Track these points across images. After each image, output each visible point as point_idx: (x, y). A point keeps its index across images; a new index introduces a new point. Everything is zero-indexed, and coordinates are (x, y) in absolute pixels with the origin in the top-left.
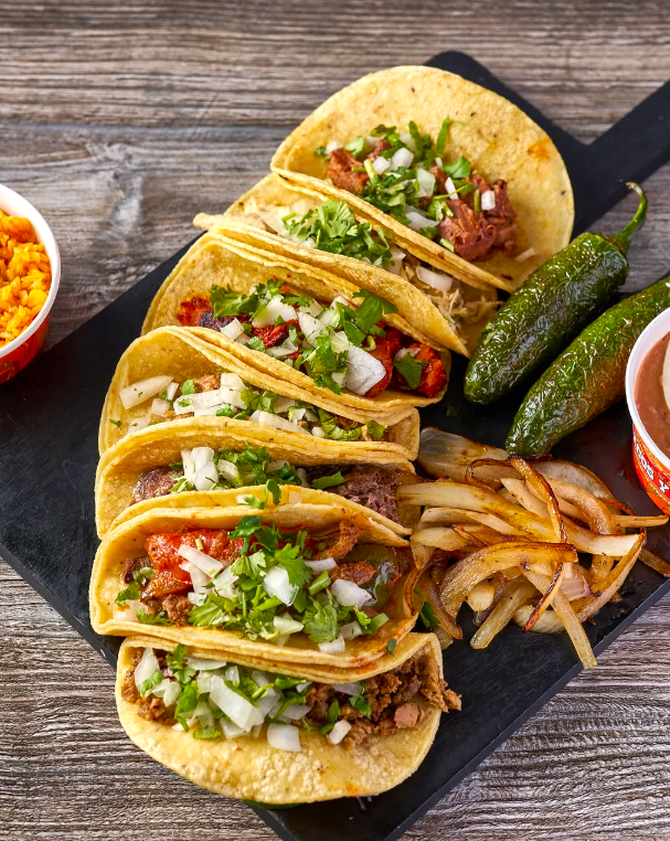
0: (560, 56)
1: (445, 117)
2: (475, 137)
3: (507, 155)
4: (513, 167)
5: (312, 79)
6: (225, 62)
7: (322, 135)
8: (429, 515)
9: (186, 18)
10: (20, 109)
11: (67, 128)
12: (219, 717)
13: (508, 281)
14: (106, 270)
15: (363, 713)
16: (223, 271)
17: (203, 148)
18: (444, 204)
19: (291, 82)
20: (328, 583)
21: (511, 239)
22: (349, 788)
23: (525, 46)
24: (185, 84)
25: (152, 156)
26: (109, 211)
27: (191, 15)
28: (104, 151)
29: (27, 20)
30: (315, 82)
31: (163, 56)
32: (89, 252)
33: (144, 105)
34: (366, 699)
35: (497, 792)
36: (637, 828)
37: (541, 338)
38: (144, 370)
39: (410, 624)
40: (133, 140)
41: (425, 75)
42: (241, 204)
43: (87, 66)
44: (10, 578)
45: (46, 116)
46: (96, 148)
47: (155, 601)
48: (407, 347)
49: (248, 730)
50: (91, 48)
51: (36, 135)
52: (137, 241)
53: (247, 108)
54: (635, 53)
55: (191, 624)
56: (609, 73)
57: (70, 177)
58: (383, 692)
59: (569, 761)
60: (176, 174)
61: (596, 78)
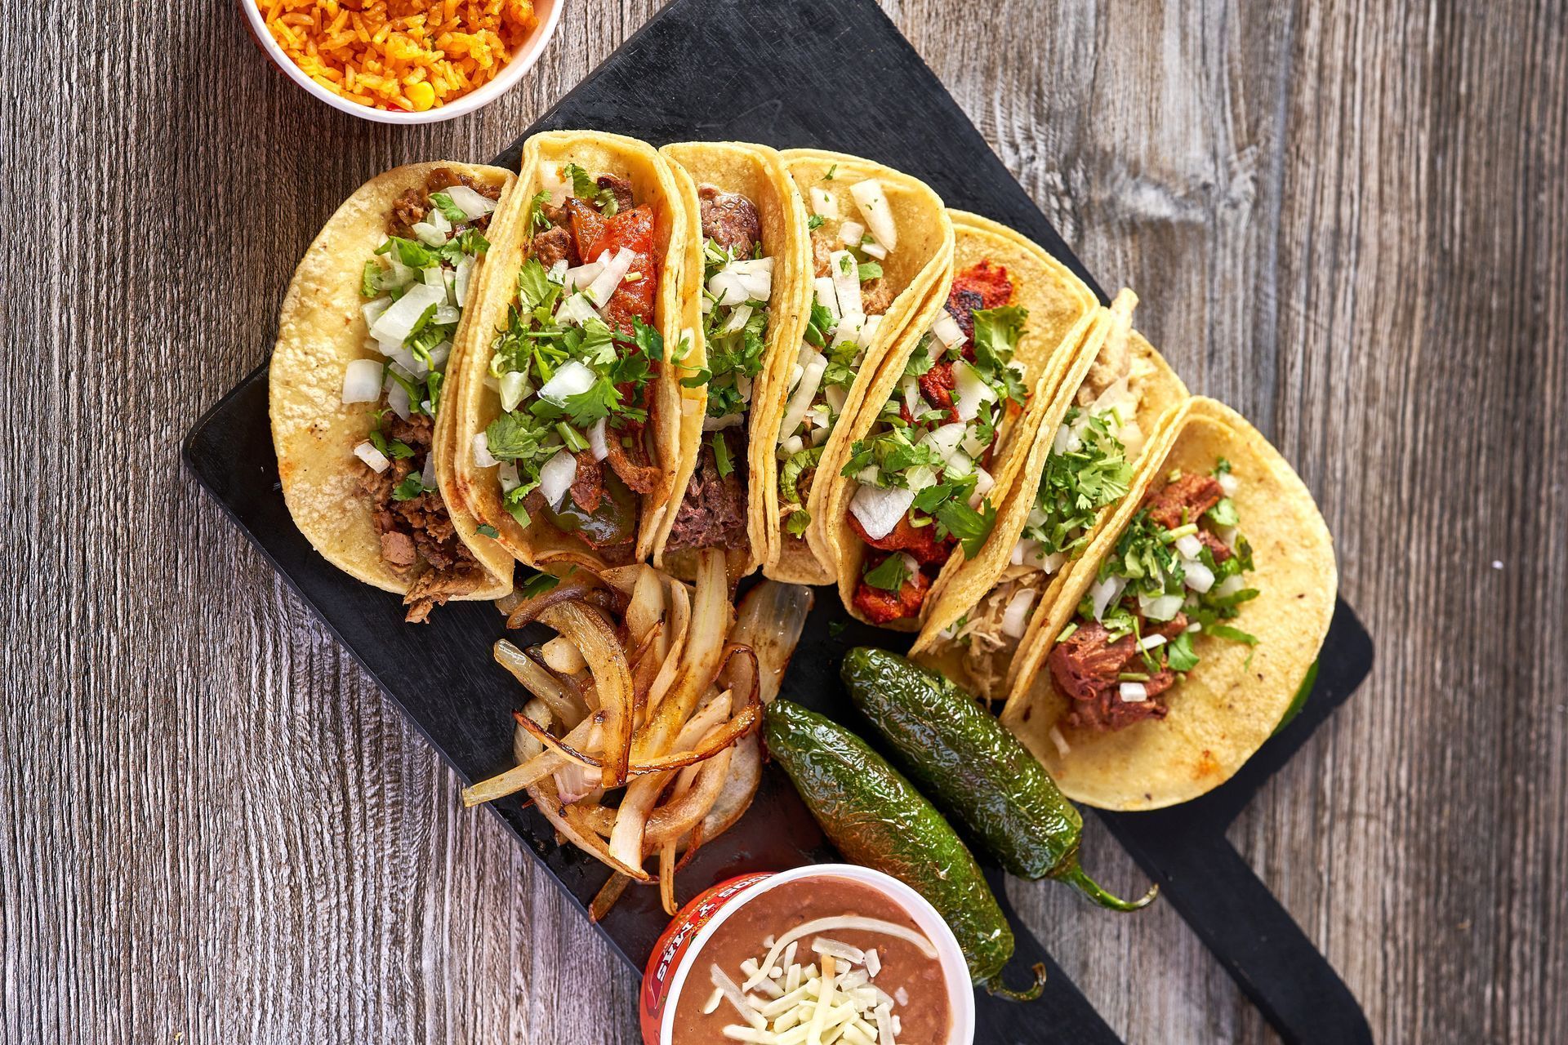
0: (1368, 806)
1: (1259, 639)
2: (1231, 679)
3: (1204, 722)
4: (1188, 730)
5: (1344, 462)
6: (1373, 342)
7: (1249, 470)
8: (680, 590)
9: (1442, 290)
10: (1310, 57)
11: (1280, 120)
12: (392, 295)
13: (1020, 714)
14: (1068, 169)
15: (397, 489)
16: (1049, 326)
17: (1245, 307)
18: (1128, 631)
19: (1341, 432)
20: (571, 447)
21: (1081, 721)
22: (289, 466)
23: (1384, 758)
24: (1342, 286)
25: (1236, 236)
26: (1155, 176)
27: (1446, 298)
28: (1245, 171)
29: (1445, 70)
30: (1339, 465)
31: (1385, 257)
32: (1095, 146)
33: (1312, 228)
34: (419, 495)
35: (303, 667)
36: (247, 848)
37: (929, 756)
38: (904, 213)
39: (526, 558)
40: (1260, 211)
41: (1320, 613)
42: (1149, 355)
43: (1372, 151)
44: (625, 27)
45: (1300, 92)
46: (1250, 160)
47: (566, 218)
48: (921, 571)
49: (372, 334)
50: (1400, 158)
51: (1272, 79)
52: (1110, 211)
53: (1303, 369)
54: (1371, 909)
55: (525, 262)
56: (1342, 872)
57: (1206, 123)
58: (428, 517)
59: (343, 764)
60: (1207, 269)
61: (1335, 853)
